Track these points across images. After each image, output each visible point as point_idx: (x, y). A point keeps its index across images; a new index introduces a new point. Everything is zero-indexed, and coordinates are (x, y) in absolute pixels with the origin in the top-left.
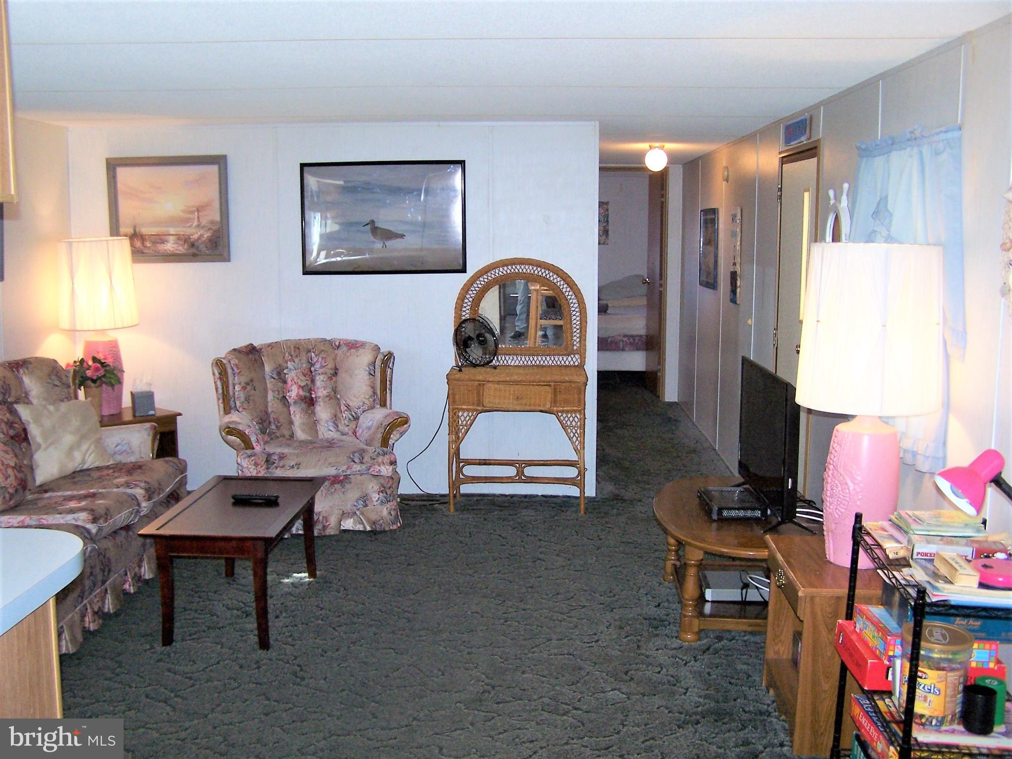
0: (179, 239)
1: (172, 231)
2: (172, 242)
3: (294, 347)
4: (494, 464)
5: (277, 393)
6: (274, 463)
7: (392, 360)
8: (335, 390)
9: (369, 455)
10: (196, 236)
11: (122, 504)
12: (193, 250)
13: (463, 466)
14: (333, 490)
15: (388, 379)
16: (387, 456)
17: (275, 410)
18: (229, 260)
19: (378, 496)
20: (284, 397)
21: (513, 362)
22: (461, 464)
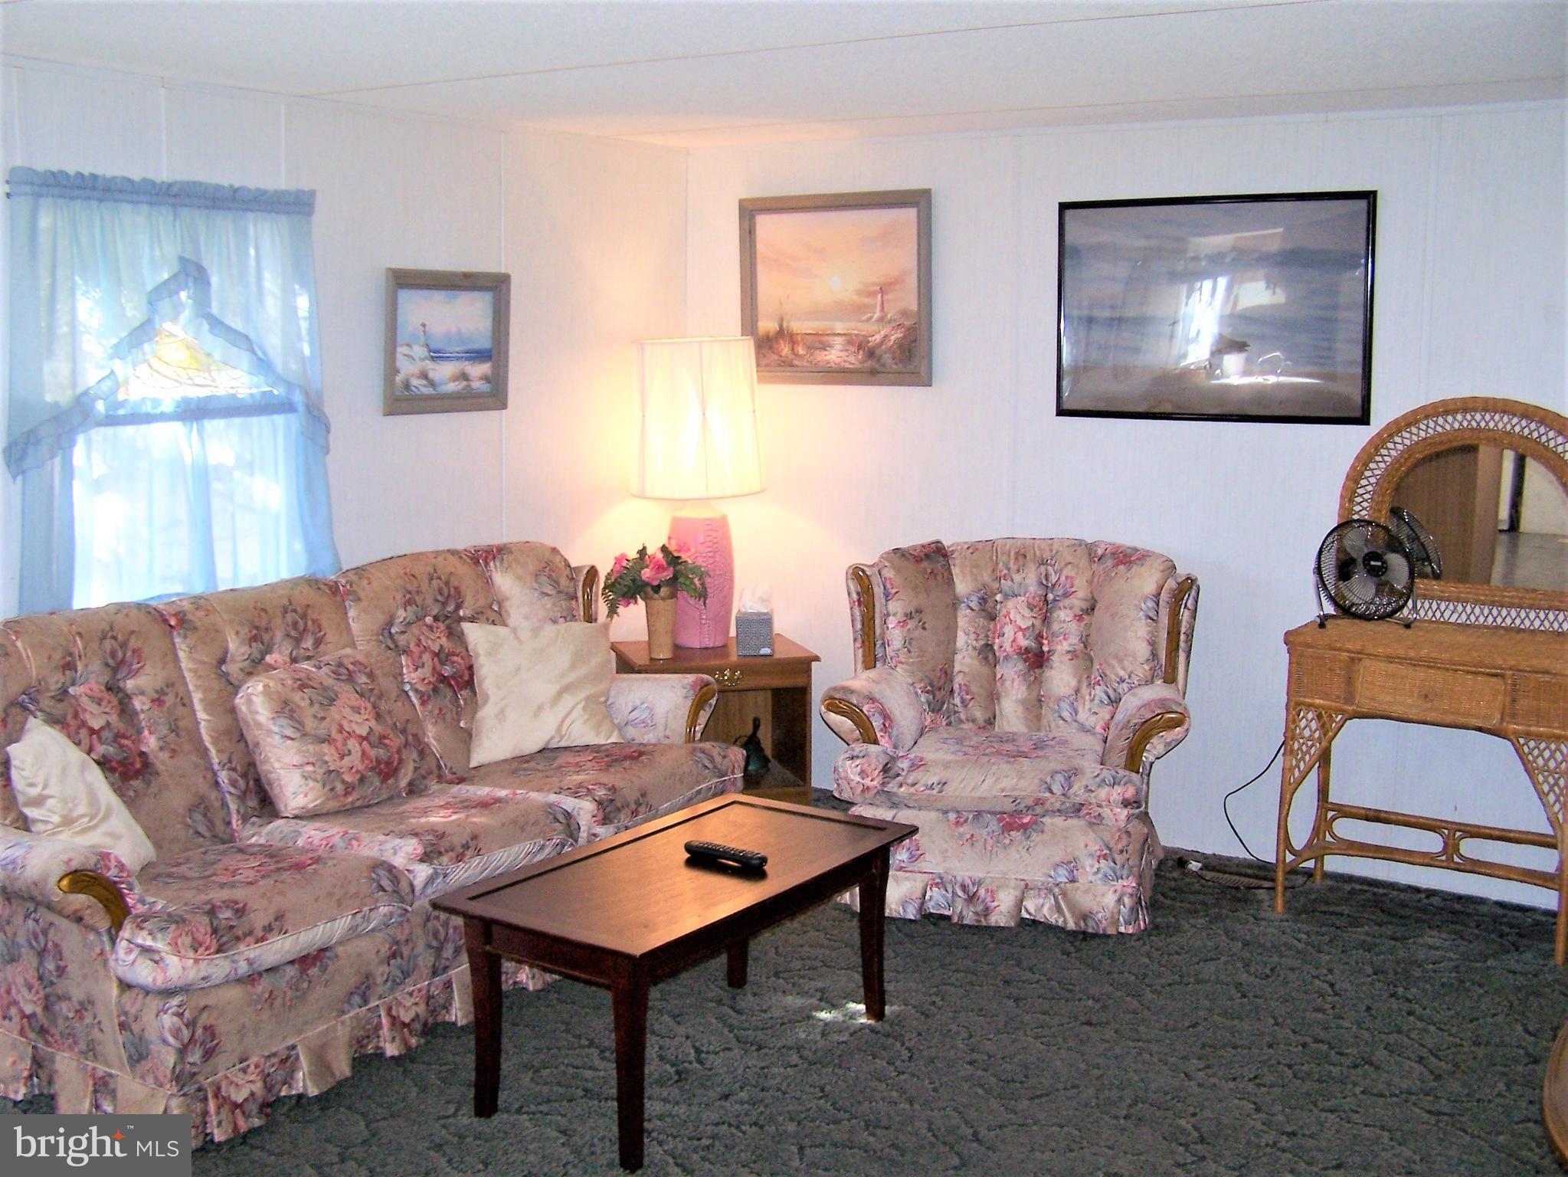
0: (850, 342)
1: (839, 327)
2: (838, 347)
3: (1017, 553)
4: (1397, 823)
5: (973, 636)
6: (898, 775)
7: (1193, 593)
8: (1085, 641)
9: (1084, 783)
10: (878, 338)
11: (523, 829)
12: (869, 364)
13: (1334, 819)
14: (1007, 841)
15: (1183, 630)
16: (1118, 789)
17: (966, 670)
18: (929, 384)
19: (1097, 865)
20: (989, 646)
21: (1455, 616)
22: (1330, 814)
